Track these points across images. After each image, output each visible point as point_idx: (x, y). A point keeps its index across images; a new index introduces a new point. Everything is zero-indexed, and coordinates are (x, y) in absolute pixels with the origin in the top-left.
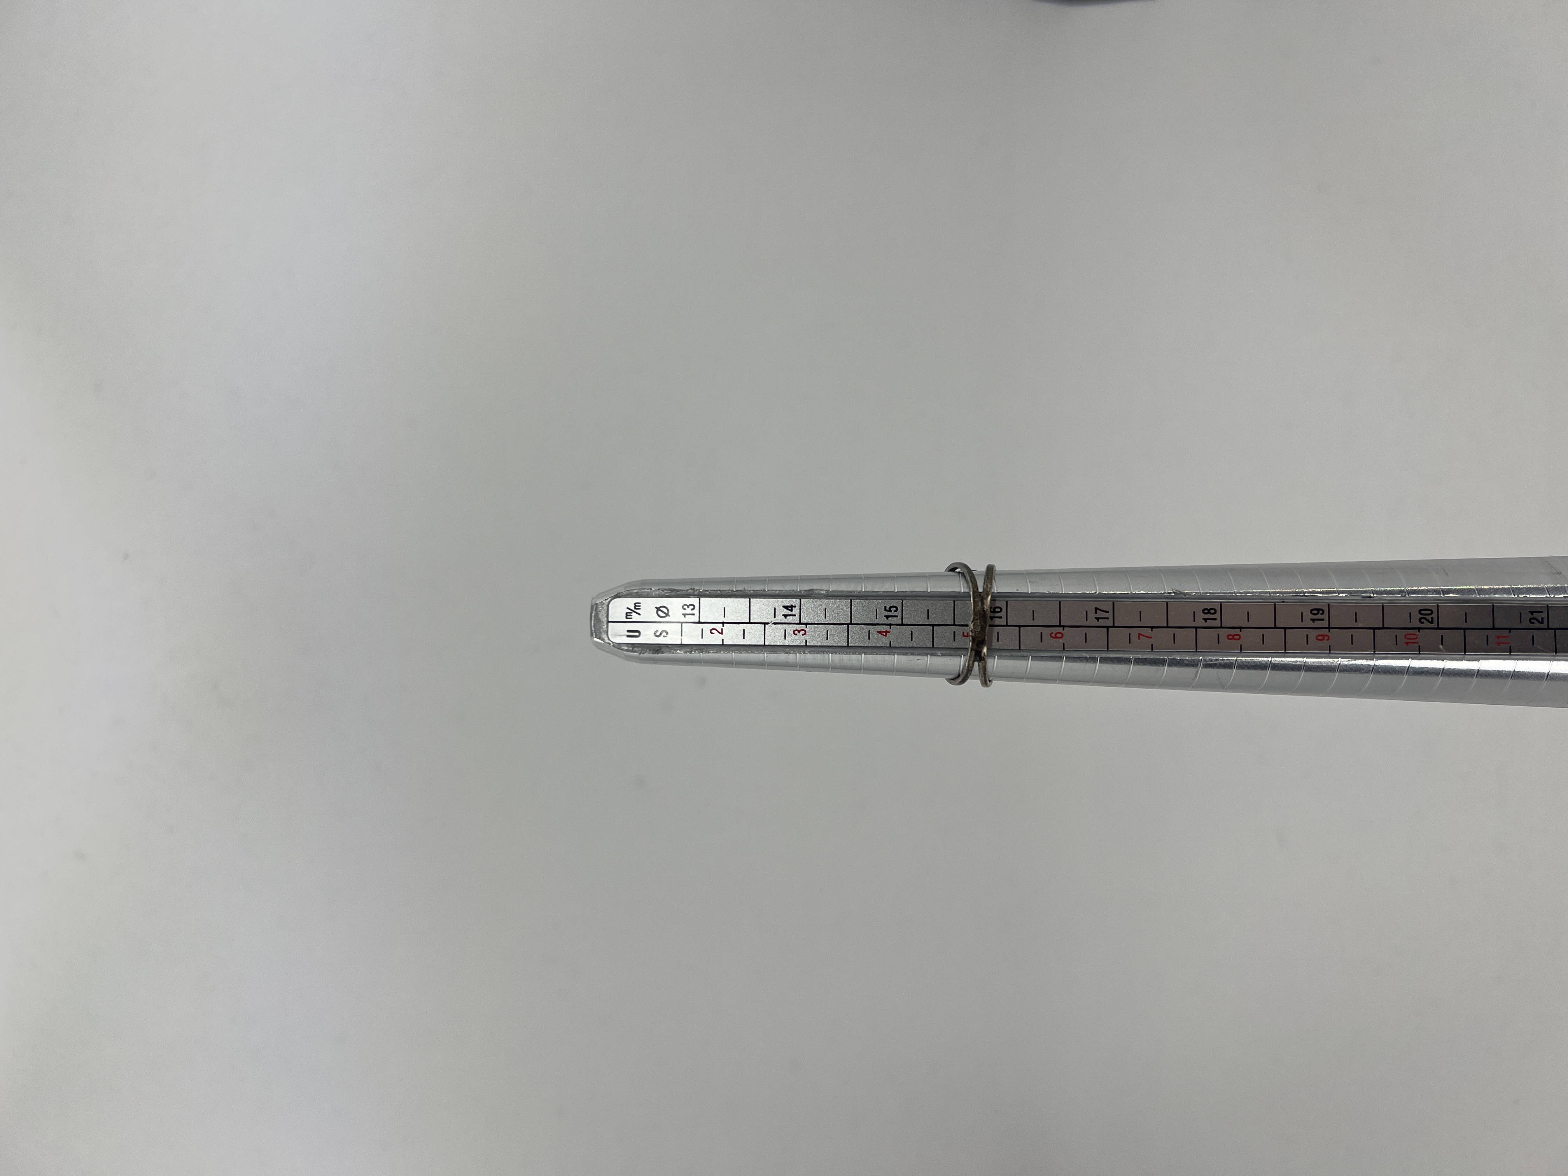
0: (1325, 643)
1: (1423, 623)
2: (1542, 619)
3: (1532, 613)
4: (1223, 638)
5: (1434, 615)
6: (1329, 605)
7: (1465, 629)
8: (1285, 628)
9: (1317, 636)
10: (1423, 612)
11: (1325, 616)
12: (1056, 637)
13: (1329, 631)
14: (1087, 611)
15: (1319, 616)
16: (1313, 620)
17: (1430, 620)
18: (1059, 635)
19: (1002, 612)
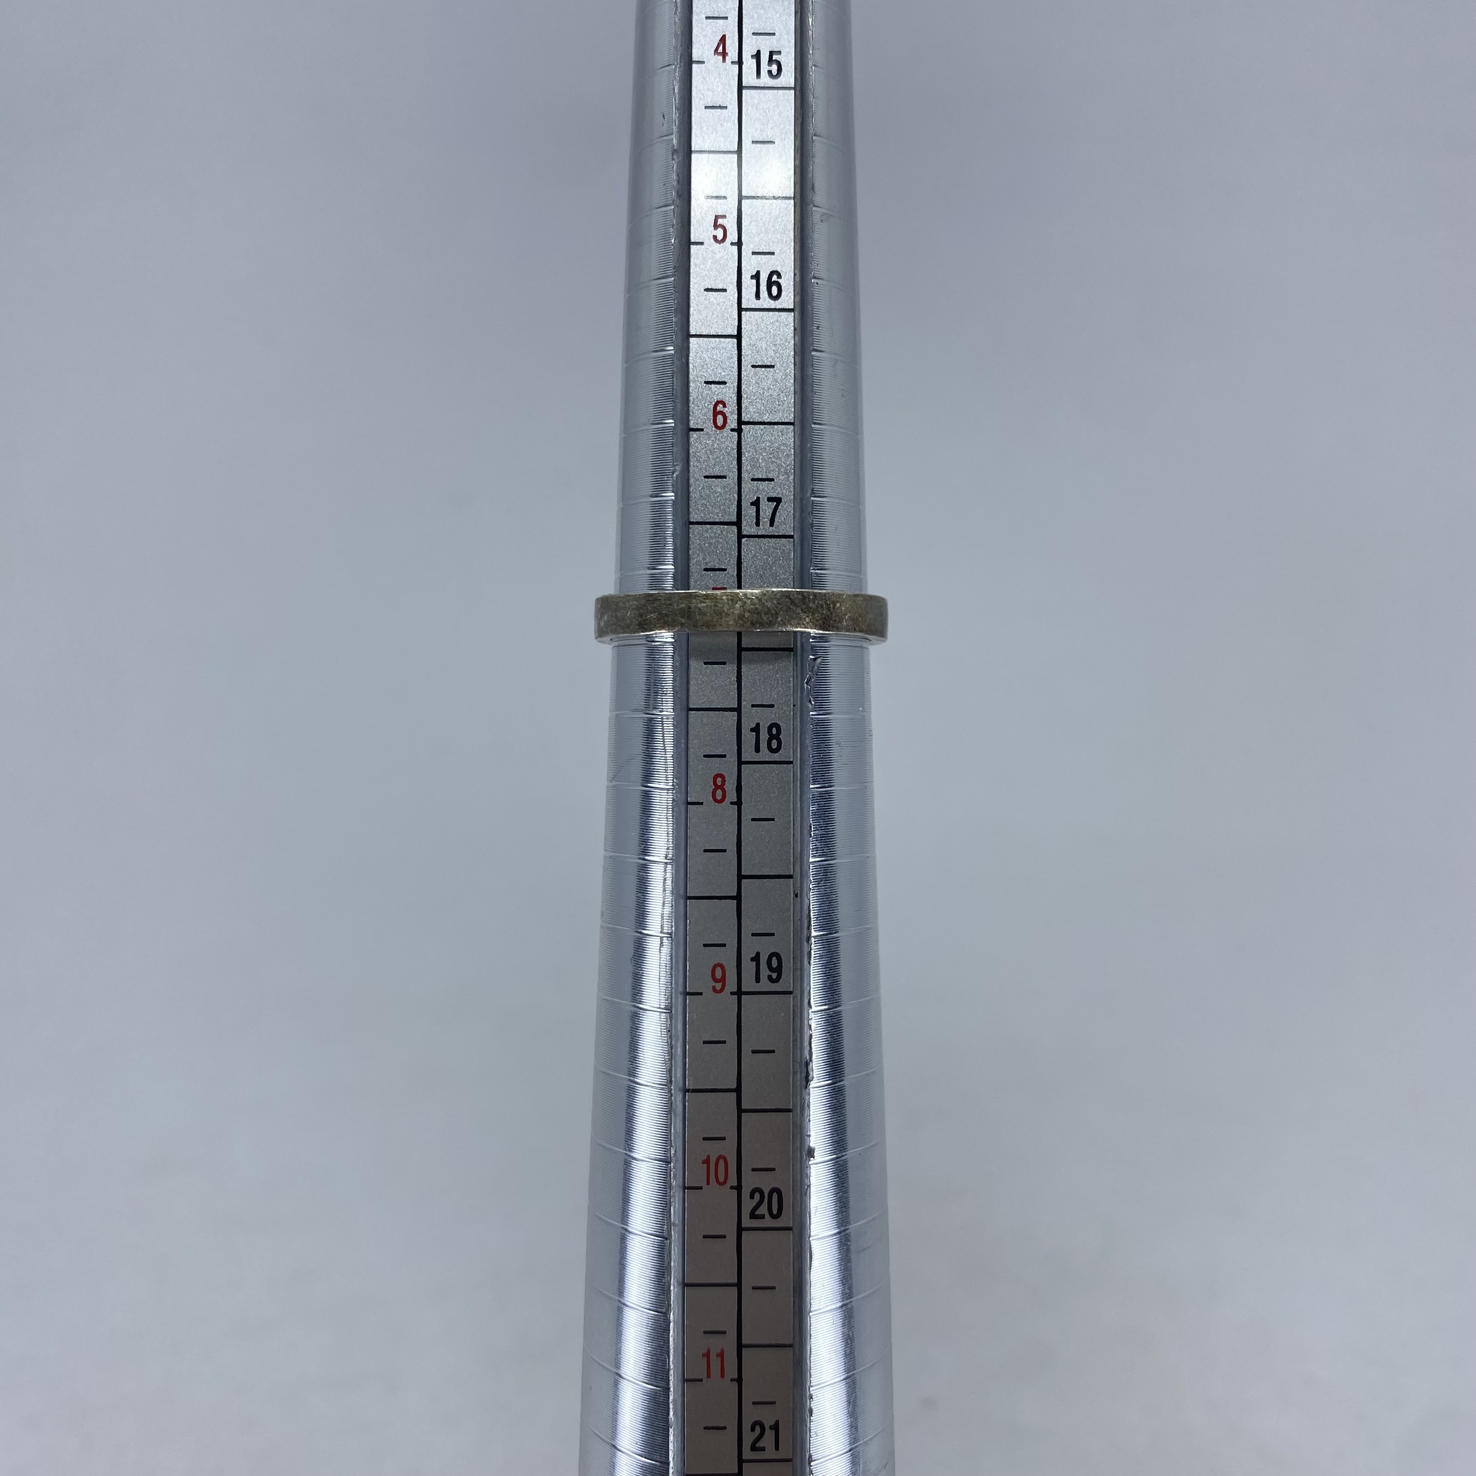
0: (706, 984)
1: (752, 1197)
2: (763, 1449)
3: (775, 1427)
4: (716, 766)
5: (768, 1222)
6: (790, 993)
7: (739, 1285)
8: (738, 898)
9: (721, 966)
10: (775, 1196)
11: (765, 985)
12: (716, 413)
13: (732, 993)
14: (772, 480)
15: (765, 972)
16: (756, 959)
17: (758, 1212)
18: (720, 420)
19: (768, 299)
